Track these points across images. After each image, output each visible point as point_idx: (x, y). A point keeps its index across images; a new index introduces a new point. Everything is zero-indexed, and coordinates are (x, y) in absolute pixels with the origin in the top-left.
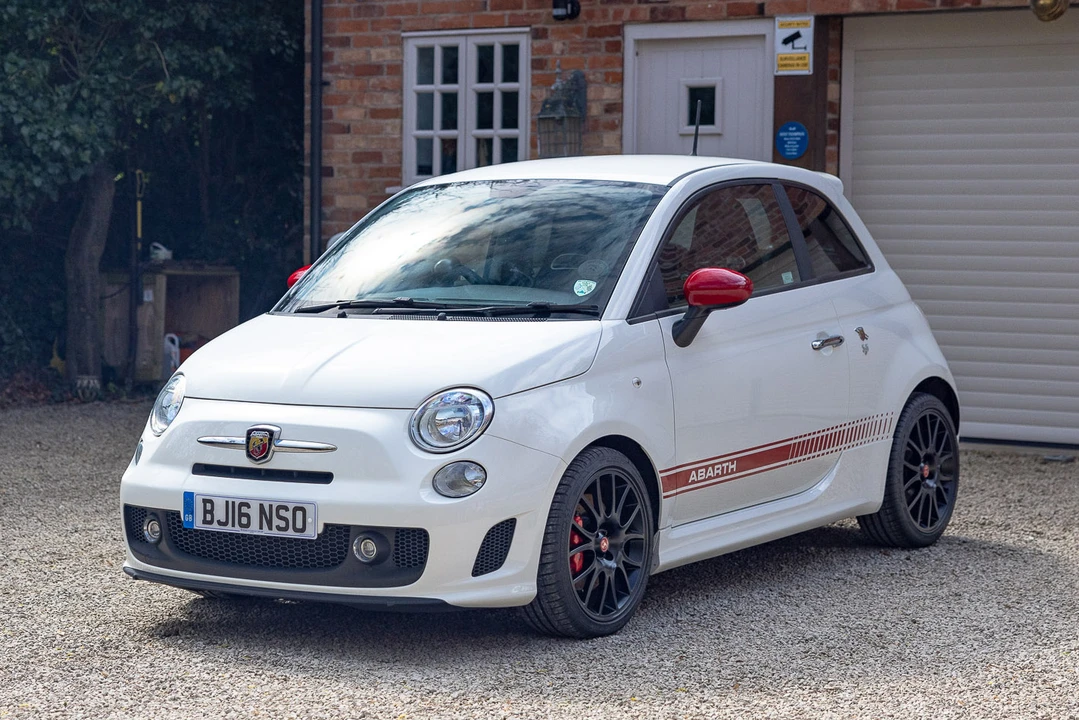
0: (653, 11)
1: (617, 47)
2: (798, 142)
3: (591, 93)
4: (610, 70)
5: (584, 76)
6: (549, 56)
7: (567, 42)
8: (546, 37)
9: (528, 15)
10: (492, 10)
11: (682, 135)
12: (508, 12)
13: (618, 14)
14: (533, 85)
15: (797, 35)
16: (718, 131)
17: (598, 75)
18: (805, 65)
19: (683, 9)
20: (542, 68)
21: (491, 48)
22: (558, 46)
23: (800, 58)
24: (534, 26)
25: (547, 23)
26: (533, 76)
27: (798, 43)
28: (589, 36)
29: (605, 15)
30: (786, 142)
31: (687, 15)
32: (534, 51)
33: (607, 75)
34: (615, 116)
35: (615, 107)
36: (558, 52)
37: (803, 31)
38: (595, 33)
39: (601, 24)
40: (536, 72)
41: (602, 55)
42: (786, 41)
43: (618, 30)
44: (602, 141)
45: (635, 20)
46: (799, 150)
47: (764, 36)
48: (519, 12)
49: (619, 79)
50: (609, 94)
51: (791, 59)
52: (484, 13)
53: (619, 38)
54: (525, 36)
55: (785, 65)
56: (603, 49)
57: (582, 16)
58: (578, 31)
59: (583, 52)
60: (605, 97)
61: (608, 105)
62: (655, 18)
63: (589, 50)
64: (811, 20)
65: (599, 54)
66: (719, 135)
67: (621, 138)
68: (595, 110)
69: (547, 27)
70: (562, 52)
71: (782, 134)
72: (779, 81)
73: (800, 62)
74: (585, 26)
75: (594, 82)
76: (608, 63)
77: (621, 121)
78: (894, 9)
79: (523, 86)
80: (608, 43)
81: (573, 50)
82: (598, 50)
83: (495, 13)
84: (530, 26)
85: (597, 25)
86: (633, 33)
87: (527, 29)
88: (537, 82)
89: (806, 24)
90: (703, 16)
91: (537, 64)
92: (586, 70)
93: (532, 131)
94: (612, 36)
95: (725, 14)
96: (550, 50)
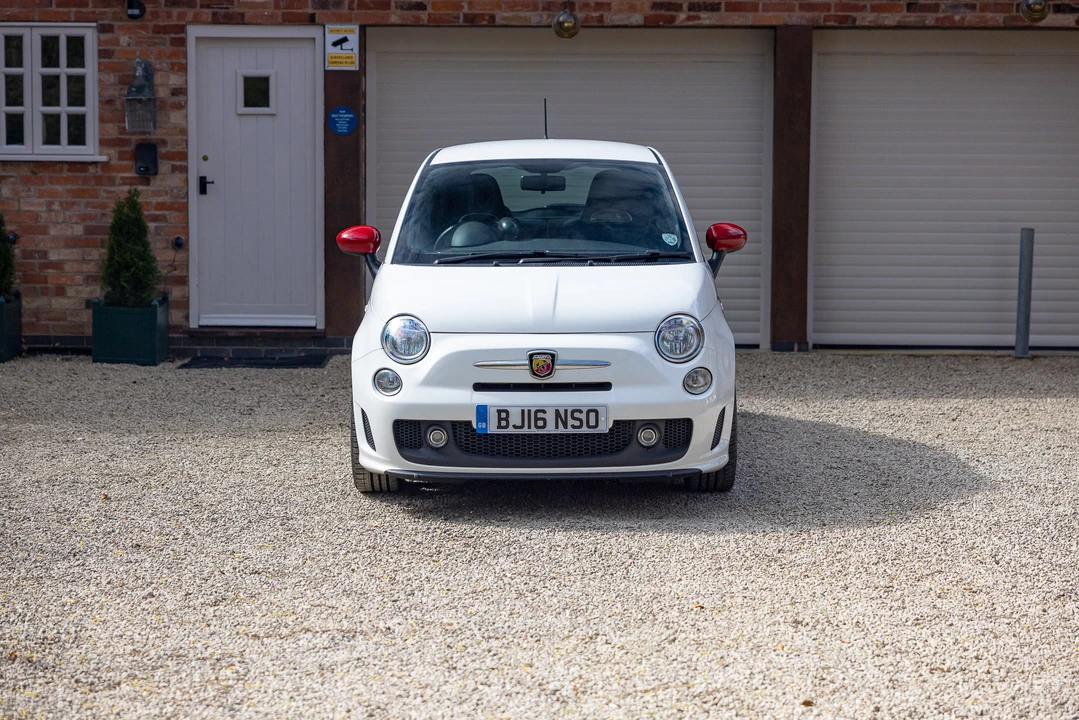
0: (214, 15)
1: (182, 42)
2: (348, 122)
3: (158, 79)
4: (174, 61)
5: (150, 65)
6: (117, 48)
7: (133, 36)
8: (112, 32)
9: (93, 13)
10: (58, 6)
11: (238, 115)
12: (74, 9)
13: (181, 16)
14: (100, 70)
15: (345, 40)
16: (273, 112)
17: (164, 65)
18: (353, 63)
19: (242, 15)
20: (110, 57)
21: (56, 39)
22: (124, 40)
23: (348, 58)
24: (100, 22)
25: (115, 19)
26: (99, 64)
27: (345, 45)
28: (154, 32)
29: (169, 15)
30: (337, 122)
31: (246, 20)
32: (100, 43)
33: (173, 65)
34: (180, 98)
35: (180, 91)
36: (125, 44)
37: (349, 37)
38: (158, 30)
39: (166, 23)
40: (103, 60)
41: (168, 48)
42: (335, 44)
43: (182, 29)
44: (169, 118)
45: (197, 21)
46: (348, 128)
47: (314, 39)
48: (84, 10)
49: (183, 68)
50: (174, 80)
51: (340, 57)
52: (50, 9)
53: (183, 35)
54: (90, 30)
55: (335, 62)
56: (168, 44)
57: (147, 16)
58: (144, 28)
59: (149, 46)
60: (171, 82)
61: (174, 89)
62: (216, 20)
63: (155, 44)
64: (356, 28)
65: (164, 47)
66: (274, 115)
67: (186, 117)
68: (162, 93)
69: (112, 23)
70: (129, 45)
71: (333, 116)
72: (329, 75)
73: (349, 60)
74: (151, 24)
75: (161, 70)
76: (173, 55)
77: (186, 102)
78: (425, 22)
79: (90, 70)
80: (173, 39)
81: (138, 43)
82: (164, 44)
83: (61, 9)
84: (96, 22)
85: (161, 24)
86: (193, 32)
87: (95, 24)
88: (102, 68)
89: (352, 31)
90: (261, 21)
91: (103, 54)
92: (152, 60)
93: (100, 108)
94: (176, 33)
95: (280, 19)
96: (116, 42)
